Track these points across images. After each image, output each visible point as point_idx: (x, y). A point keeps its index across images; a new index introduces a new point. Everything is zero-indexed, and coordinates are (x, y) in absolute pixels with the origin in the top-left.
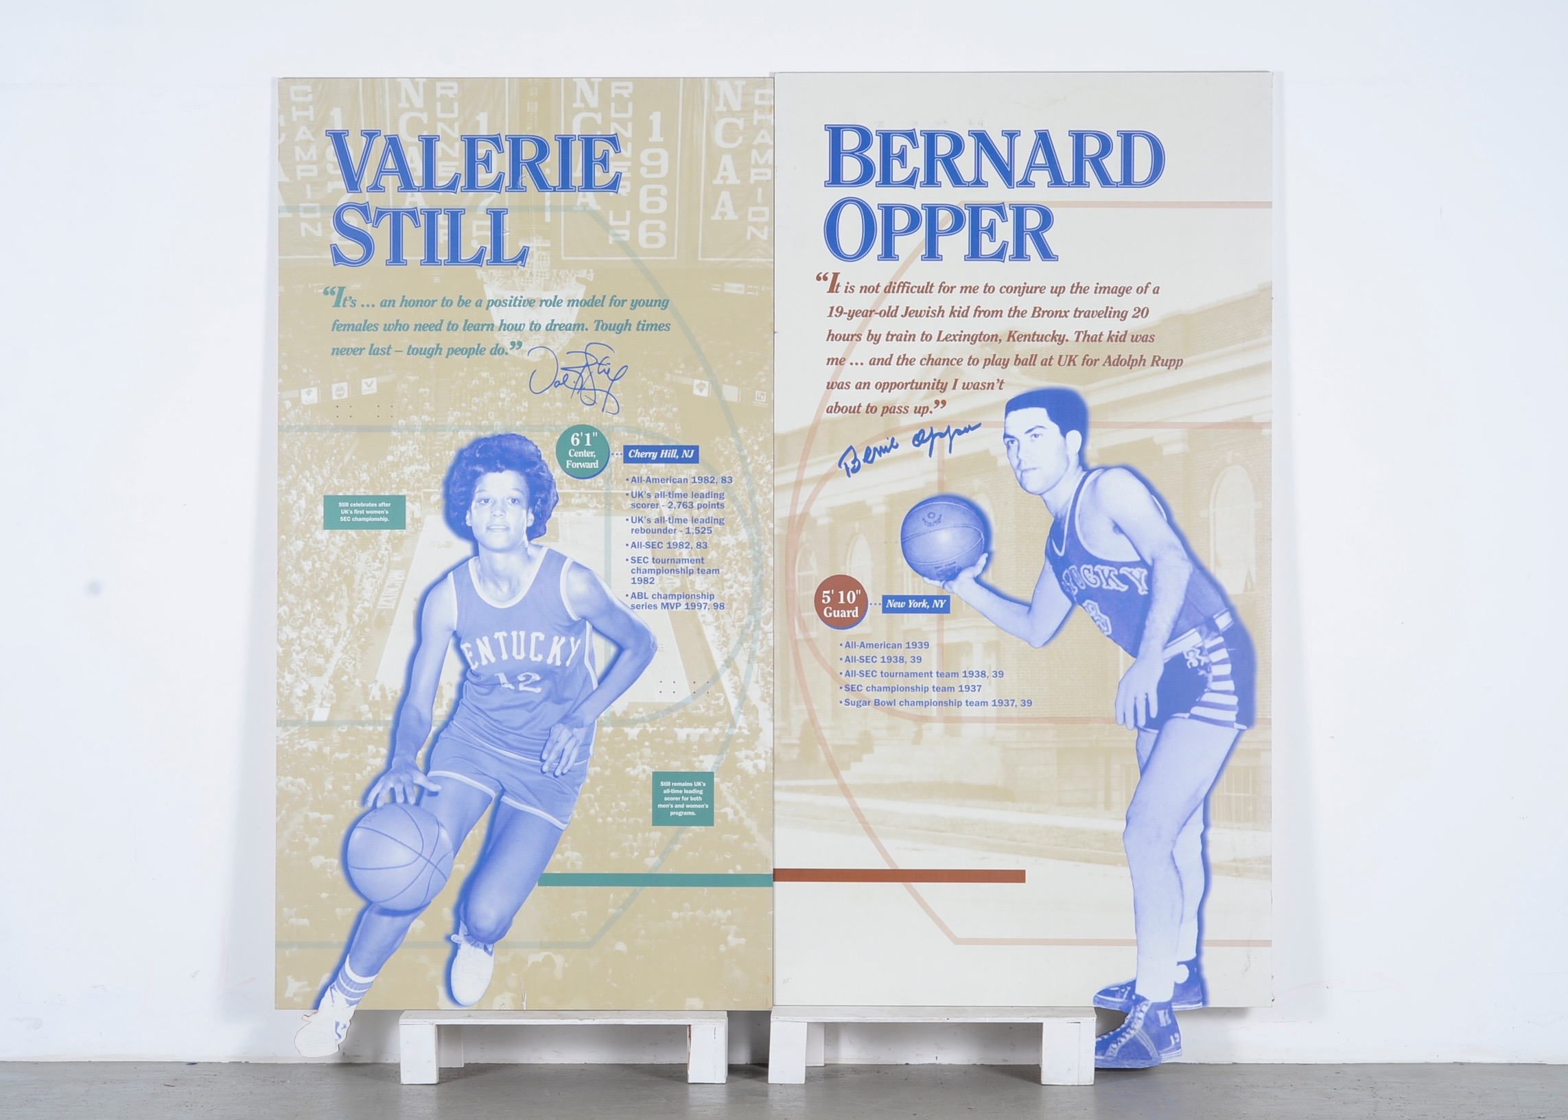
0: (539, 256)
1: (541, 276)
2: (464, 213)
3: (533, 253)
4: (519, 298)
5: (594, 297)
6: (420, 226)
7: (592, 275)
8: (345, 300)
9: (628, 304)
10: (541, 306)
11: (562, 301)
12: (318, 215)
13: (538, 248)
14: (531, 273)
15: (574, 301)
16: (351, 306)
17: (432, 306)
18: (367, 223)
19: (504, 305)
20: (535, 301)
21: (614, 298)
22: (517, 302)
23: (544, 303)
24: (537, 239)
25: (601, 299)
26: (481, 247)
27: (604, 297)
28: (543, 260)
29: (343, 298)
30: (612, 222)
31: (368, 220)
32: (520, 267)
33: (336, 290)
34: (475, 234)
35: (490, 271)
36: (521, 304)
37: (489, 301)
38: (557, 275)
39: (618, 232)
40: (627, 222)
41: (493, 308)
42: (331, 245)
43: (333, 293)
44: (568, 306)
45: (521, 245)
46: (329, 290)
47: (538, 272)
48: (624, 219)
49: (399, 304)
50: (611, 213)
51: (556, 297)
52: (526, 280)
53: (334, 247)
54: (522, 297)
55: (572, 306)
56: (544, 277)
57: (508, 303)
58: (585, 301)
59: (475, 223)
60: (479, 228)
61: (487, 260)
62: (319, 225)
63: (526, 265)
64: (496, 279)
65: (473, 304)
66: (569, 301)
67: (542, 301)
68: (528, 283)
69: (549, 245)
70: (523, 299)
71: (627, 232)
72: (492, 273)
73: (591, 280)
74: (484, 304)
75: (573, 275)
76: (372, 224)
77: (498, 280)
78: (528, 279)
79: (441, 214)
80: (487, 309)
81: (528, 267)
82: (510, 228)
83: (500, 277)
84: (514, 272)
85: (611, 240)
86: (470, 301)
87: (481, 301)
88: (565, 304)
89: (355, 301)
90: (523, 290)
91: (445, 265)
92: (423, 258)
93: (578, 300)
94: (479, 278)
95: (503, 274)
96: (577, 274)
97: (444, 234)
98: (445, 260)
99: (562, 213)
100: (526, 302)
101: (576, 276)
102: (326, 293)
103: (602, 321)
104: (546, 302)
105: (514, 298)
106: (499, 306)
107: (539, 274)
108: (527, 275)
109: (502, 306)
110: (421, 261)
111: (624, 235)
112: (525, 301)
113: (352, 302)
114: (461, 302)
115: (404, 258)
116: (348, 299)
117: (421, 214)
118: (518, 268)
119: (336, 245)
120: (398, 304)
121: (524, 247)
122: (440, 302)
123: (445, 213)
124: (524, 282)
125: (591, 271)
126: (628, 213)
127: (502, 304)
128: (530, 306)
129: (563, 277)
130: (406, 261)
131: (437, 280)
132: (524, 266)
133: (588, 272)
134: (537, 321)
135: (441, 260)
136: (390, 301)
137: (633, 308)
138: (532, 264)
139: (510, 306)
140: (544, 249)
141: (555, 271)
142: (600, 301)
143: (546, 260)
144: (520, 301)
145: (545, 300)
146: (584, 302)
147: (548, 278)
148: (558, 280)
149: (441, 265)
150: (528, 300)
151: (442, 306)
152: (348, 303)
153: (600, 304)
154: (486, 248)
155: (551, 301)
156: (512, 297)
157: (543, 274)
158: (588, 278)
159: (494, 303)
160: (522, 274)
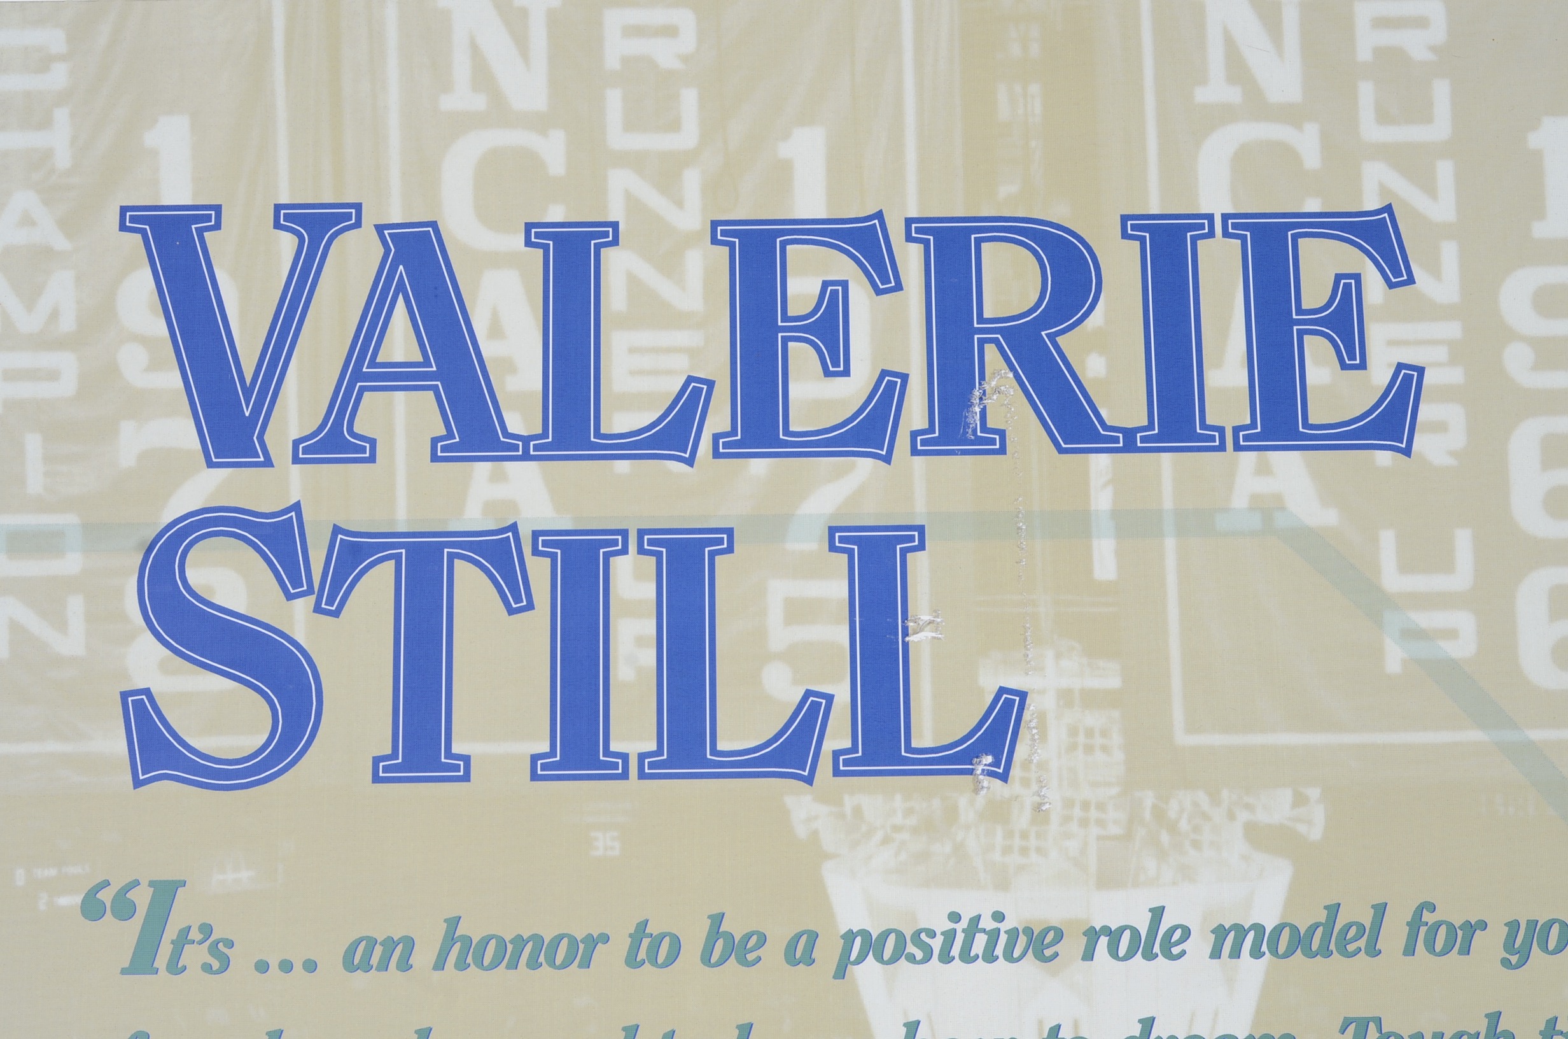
0: (1073, 731)
1: (1084, 823)
2: (730, 550)
3: (1042, 717)
4: (987, 923)
5: (1333, 910)
6: (530, 606)
7: (1318, 814)
8: (183, 939)
9: (1489, 944)
10: (1089, 955)
11: (1187, 933)
12: (71, 563)
13: (1066, 697)
14: (1038, 808)
15: (1240, 931)
16: (207, 968)
17: (586, 963)
18: (290, 597)
19: (919, 955)
20: (1060, 935)
21: (1427, 917)
22: (980, 941)
23: (1103, 941)
24: (1058, 656)
25: (1367, 921)
26: (808, 693)
27: (1380, 910)
28: (1089, 749)
29: (171, 933)
30: (1393, 580)
31: (297, 583)
32: (986, 781)
33: (142, 898)
34: (780, 635)
35: (849, 802)
36: (999, 950)
37: (850, 937)
38: (1159, 814)
39: (1424, 619)
40: (1461, 578)
41: (868, 973)
42: (124, 696)
43: (124, 909)
44: (1216, 954)
45: (989, 683)
46: (106, 896)
47: (1069, 803)
48: (1446, 565)
49: (432, 957)
50: (1388, 540)
51: (1158, 913)
52: (1017, 842)
53: (138, 705)
54: (999, 917)
55: (1236, 953)
56: (1101, 823)
57: (937, 944)
58: (1294, 929)
59: (780, 590)
60: (798, 612)
61: (836, 754)
62: (76, 606)
63: (1015, 772)
64: (879, 836)
65: (773, 953)
66: (1220, 933)
67: (1093, 935)
68: (1024, 851)
69: (1113, 682)
70: (1004, 926)
71: (1464, 621)
72: (858, 811)
73: (1316, 833)
74: (827, 953)
75: (1231, 816)
76: (312, 599)
77: (886, 841)
78: (1024, 835)
79: (624, 551)
80: (841, 972)
81: (1025, 782)
82: (935, 612)
83: (897, 829)
84: (963, 802)
85: (1394, 657)
86: (763, 940)
87: (813, 937)
88: (1199, 946)
89: (230, 944)
90: (1002, 883)
91: (642, 775)
92: (545, 747)
93: (1259, 929)
94: (801, 832)
95: (909, 812)
96: (1248, 807)
97: (640, 641)
98: (642, 757)
99: (1170, 543)
100: (1022, 941)
101: (1243, 816)
102: (92, 908)
103: (1379, 1022)
104: (1114, 936)
105: (964, 923)
106: (894, 959)
107: (1077, 812)
108: (1022, 819)
109: (912, 959)
110: (534, 758)
111: (1451, 634)
112: (1013, 934)
113: (214, 950)
114: (720, 944)
115: (456, 749)
116: (195, 935)
117: (536, 552)
118: (977, 789)
119: (147, 692)
120: (423, 957)
121: (1002, 690)
122: (620, 944)
123: (641, 551)
124: (1007, 850)
125: (1314, 793)
126: (1463, 541)
127: (911, 948)
128: (1041, 957)
129: (1184, 825)
130: (467, 759)
131: (605, 844)
132: (1004, 777)
133: (1300, 800)
134: (1076, 1025)
135: (625, 757)
136: (390, 944)
137: (1514, 959)
138: (1042, 766)
139: (946, 958)
140: (1091, 699)
141: (1149, 798)
142: (1361, 928)
143: (1105, 749)
144: (994, 936)
145: (1106, 931)
146: (1286, 934)
147: (1114, 830)
148: (1165, 837)
149: (625, 776)
150: (1028, 931)
151: (632, 961)
152: (196, 954)
153: (1362, 943)
154: (830, 698)
155: (1135, 933)
156: (955, 917)
157: (1093, 814)
158: (1302, 828)
159: (873, 945)
160: (998, 813)
